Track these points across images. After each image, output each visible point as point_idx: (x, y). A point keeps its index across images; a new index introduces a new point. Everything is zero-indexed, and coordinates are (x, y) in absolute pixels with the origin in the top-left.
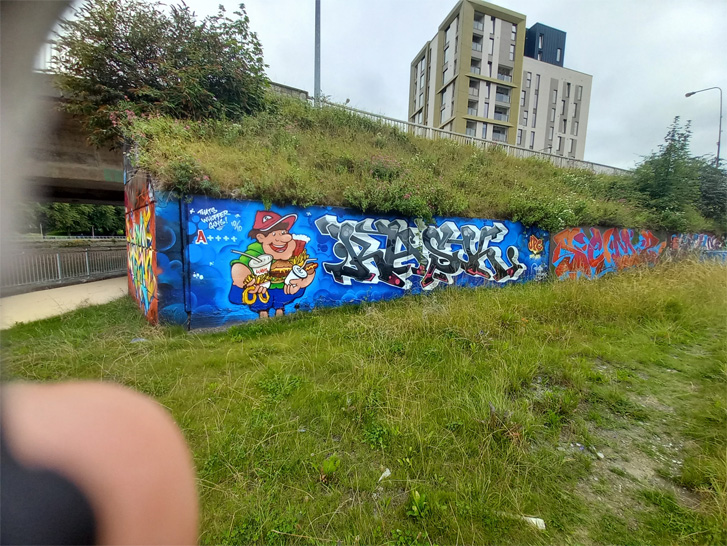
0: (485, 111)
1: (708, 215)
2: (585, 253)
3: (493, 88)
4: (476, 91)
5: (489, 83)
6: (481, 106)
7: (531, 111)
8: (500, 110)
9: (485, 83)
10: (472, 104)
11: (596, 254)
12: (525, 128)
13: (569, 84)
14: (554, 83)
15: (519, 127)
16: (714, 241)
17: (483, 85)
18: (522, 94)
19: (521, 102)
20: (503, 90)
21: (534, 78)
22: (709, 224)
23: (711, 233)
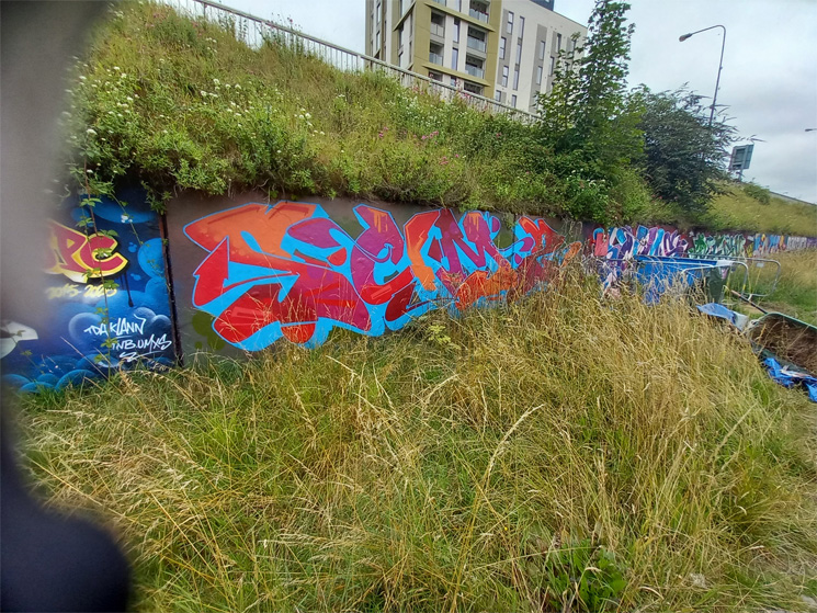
0: (453, 60)
1: (665, 195)
2: (345, 270)
3: (464, 28)
4: (440, 29)
5: (458, 21)
6: (448, 51)
7: (512, 66)
8: (474, 62)
9: (453, 20)
10: (436, 48)
11: (382, 272)
12: (505, 90)
13: (559, 36)
14: (542, 31)
15: (498, 87)
16: (676, 239)
17: (449, 22)
18: (501, 43)
19: (500, 54)
20: (477, 33)
21: (517, 22)
22: (665, 211)
23: (671, 226)
